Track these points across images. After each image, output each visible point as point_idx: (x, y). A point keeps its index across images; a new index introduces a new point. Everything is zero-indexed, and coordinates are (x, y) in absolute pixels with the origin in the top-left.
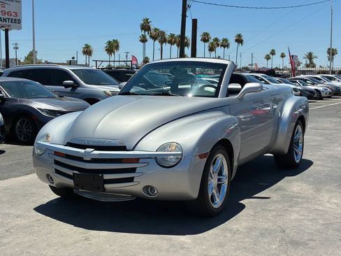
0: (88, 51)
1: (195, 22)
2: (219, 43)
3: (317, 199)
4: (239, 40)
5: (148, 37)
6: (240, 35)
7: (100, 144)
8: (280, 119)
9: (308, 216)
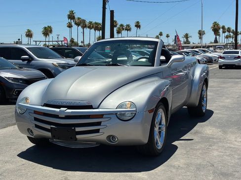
0: (29, 35)
1: (112, 12)
2: (124, 28)
3: (227, 139)
4: (138, 26)
5: (73, 24)
6: (138, 22)
7: (72, 105)
8: (192, 81)
9: (225, 152)
